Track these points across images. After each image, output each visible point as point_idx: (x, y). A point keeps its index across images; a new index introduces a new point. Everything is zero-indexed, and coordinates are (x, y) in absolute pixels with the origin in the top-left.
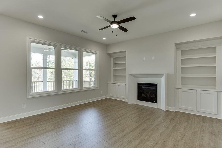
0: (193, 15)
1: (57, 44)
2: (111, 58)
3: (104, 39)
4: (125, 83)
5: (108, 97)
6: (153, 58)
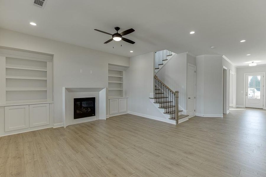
0: (131, 52)
6: (91, 72)
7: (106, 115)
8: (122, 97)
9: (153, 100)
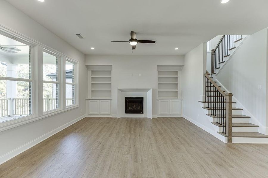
0: (177, 49)
1: (37, 44)
2: (88, 71)
3: (92, 48)
4: (110, 98)
5: (86, 115)
6: (140, 75)
7: (152, 114)
8: (178, 98)
9: (202, 105)
